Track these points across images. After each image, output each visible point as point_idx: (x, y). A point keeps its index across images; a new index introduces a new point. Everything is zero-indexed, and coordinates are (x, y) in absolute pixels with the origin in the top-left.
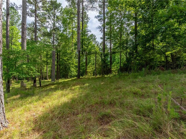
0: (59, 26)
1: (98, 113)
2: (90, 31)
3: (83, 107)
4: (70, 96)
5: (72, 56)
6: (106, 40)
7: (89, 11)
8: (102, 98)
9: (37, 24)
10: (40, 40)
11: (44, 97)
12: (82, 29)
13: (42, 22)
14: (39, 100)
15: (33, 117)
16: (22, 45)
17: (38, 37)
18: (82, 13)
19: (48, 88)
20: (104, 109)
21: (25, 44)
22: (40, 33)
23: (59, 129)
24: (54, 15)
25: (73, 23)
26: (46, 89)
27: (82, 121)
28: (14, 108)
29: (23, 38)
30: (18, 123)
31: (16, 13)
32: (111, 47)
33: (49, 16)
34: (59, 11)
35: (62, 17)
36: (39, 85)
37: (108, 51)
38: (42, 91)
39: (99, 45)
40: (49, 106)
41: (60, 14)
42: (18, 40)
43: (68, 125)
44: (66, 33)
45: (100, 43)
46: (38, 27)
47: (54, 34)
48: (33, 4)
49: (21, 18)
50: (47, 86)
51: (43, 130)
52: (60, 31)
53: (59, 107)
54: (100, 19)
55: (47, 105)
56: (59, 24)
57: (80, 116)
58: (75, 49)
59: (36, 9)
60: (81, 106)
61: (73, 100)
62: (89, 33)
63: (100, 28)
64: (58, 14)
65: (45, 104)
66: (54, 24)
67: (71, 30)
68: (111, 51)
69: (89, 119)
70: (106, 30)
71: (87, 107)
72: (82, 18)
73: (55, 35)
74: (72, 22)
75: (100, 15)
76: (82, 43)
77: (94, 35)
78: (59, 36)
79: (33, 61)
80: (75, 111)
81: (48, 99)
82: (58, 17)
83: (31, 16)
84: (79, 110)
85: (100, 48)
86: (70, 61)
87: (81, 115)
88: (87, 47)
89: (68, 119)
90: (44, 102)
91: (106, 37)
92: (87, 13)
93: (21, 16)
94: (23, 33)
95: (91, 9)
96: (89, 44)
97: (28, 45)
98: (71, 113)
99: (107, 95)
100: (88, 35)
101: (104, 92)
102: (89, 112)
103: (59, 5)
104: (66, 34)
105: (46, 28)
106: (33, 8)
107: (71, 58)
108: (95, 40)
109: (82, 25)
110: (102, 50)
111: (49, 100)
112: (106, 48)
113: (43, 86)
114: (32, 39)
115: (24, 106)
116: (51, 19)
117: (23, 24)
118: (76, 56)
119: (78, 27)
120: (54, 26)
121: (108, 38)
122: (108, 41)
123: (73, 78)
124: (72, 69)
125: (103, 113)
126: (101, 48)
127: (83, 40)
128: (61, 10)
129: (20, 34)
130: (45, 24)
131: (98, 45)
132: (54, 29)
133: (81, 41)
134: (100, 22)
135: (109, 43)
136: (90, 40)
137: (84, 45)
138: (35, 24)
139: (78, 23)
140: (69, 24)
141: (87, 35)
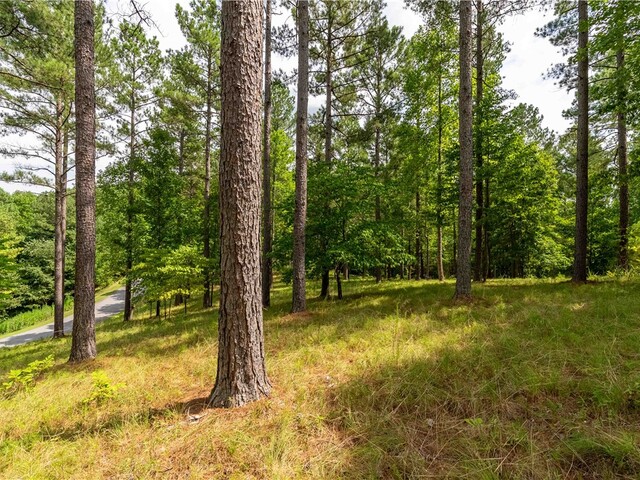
0: (395, 101)
1: (562, 436)
2: (513, 96)
3: (488, 391)
4: (436, 341)
5: (544, 187)
6: (596, 119)
7: (507, 17)
8: (579, 374)
9: (333, 112)
10: (338, 157)
11: (351, 332)
12: (479, 92)
13: (345, 103)
14: (339, 338)
15: (324, 386)
16: (297, 177)
17: (333, 149)
18: (479, 36)
19: (361, 305)
20: (596, 424)
21: (305, 174)
22: (339, 136)
23: (400, 448)
24: (379, 71)
25: (443, 80)
26: (355, 307)
27: (488, 448)
28: (279, 348)
29: (299, 158)
30: (291, 394)
31: (285, 93)
32: (622, 147)
33: (363, 80)
34: (393, 53)
35: (403, 71)
36: (337, 294)
37: (605, 165)
38: (345, 312)
39: (556, 144)
40: (368, 362)
41: (396, 62)
42: (287, 166)
43: (430, 445)
44: (416, 121)
45: (562, 133)
46: (335, 120)
47: (378, 133)
48: (322, 57)
49: (296, 105)
50: (357, 296)
51: (354, 433)
52: (398, 118)
53: (397, 372)
54: (562, 36)
55: (359, 357)
56: (393, 97)
57: (476, 423)
58: (450, 171)
59: (329, 68)
60: (481, 388)
61: (447, 358)
62: (505, 103)
63: (562, 70)
64: (390, 64)
65: (355, 354)
66: (378, 100)
67: (434, 109)
68: (623, 162)
69: (519, 449)
70: (591, 73)
71: (504, 395)
72: (479, 54)
73: (381, 135)
74: (440, 77)
75: (562, 19)
76: (479, 146)
77: (531, 108)
78: (395, 137)
79: (393, 214)
80: (457, 399)
81: (363, 341)
82: (391, 73)
83: (317, 91)
84: (474, 399)
85: (563, 157)
86: (533, 209)
87: (480, 420)
88: (501, 158)
89: (430, 421)
90: (352, 348)
91: (591, 104)
92: (498, 29)
93: (296, 100)
94: (300, 144)
95: (517, 7)
96: (506, 144)
97: (310, 175)
98: (442, 403)
99: (605, 363)
100: (504, 112)
101: (588, 350)
102: (515, 417)
103: (393, 34)
104: (418, 124)
105: (355, 117)
106: (321, 68)
107: (540, 194)
108: (533, 127)
109: (479, 80)
110: (570, 165)
111: (367, 343)
112: (595, 152)
113: (346, 297)
114: (318, 157)
115: (302, 349)
116: (370, 86)
117: (301, 118)
118: (566, 187)
119: (464, 90)
120: (378, 105)
121: (608, 108)
122: (605, 120)
123: (550, 280)
124: (546, 242)
125: (590, 441)
126: (567, 155)
127: (481, 135)
128: (400, 50)
129: (294, 148)
130: (352, 106)
131: (548, 146)
132: (379, 117)
133: (474, 139)
134: (559, 48)
135: (612, 126)
136: (512, 128)
137: (488, 153)
138: (326, 112)
139: (464, 76)
140: (427, 86)
141: (498, 113)
